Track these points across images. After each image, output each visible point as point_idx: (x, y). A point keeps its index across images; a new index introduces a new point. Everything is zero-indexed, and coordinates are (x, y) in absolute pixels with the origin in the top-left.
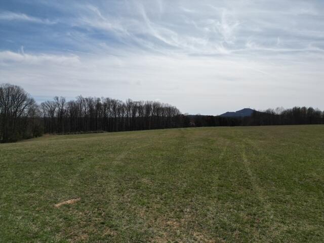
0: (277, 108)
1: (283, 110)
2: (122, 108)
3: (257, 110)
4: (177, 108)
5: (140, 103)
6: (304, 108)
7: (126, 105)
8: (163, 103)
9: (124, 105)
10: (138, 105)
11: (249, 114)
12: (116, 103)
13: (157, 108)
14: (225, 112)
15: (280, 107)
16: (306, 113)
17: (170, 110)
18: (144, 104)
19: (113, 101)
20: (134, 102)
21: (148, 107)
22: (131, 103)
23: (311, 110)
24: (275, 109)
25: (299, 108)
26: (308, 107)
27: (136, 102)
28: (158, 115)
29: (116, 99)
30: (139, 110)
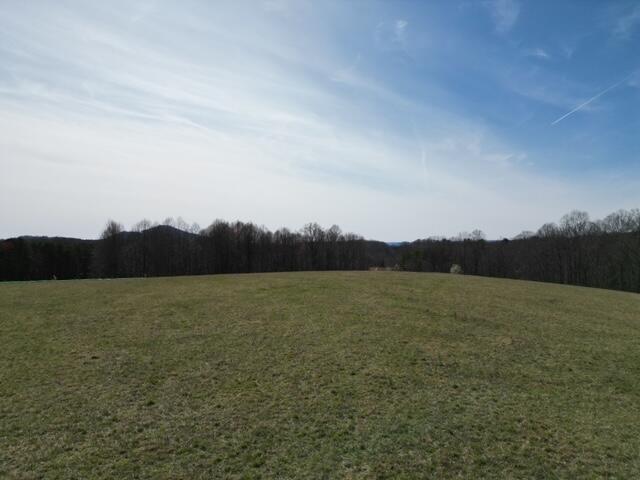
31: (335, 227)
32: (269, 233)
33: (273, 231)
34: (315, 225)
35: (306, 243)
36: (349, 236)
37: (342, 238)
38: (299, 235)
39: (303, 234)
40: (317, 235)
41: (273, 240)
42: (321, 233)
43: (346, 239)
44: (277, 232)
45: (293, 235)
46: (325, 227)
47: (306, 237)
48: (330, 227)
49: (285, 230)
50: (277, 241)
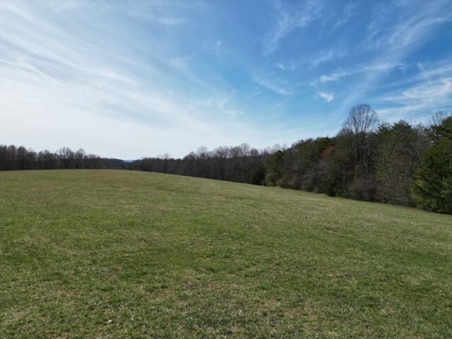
31: (81, 150)
32: (35, 154)
33: (37, 152)
34: (67, 149)
35: (61, 160)
36: (91, 156)
37: (86, 156)
38: (55, 154)
39: (59, 154)
40: (69, 155)
41: (37, 156)
42: (72, 154)
43: (89, 157)
44: (40, 153)
45: (52, 155)
46: (75, 150)
47: (61, 156)
50: (40, 158)
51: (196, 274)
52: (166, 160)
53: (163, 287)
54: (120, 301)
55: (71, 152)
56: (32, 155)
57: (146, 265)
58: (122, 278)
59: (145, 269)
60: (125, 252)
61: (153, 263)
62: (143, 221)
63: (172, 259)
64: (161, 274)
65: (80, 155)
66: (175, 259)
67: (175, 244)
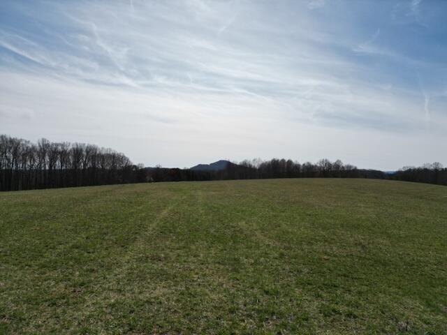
0: (254, 160)
1: (260, 163)
2: (30, 153)
3: (231, 161)
4: (126, 156)
5: (63, 145)
6: (283, 160)
7: (38, 149)
8: (103, 148)
9: (33, 148)
10: (60, 148)
11: (223, 167)
12: (19, 144)
13: (93, 154)
14: (196, 165)
15: (258, 158)
16: (286, 166)
17: (115, 158)
18: (70, 148)
19: (12, 141)
20: (53, 144)
21: (77, 152)
22: (47, 146)
23: (290, 162)
24: (252, 160)
25: (278, 160)
26: (287, 159)
27: (57, 145)
28: (94, 164)
29: (19, 138)
30: (61, 157)
31: (338, 161)
32: (299, 165)
33: (301, 164)
34: (326, 160)
35: (320, 170)
37: (343, 167)
38: (316, 166)
39: (318, 165)
40: (327, 166)
41: (301, 168)
42: (330, 165)
44: (304, 165)
45: (313, 166)
46: (332, 161)
47: (321, 167)
48: (335, 162)
49: (308, 163)
50: (304, 169)
51: (424, 311)
52: (436, 170)
53: (349, 315)
54: (273, 314)
55: (329, 163)
56: (297, 167)
57: (345, 276)
58: (301, 284)
59: (339, 281)
60: (326, 253)
61: (355, 275)
62: (374, 226)
63: (391, 277)
64: (360, 293)
65: (337, 166)
66: (397, 279)
67: (408, 259)
